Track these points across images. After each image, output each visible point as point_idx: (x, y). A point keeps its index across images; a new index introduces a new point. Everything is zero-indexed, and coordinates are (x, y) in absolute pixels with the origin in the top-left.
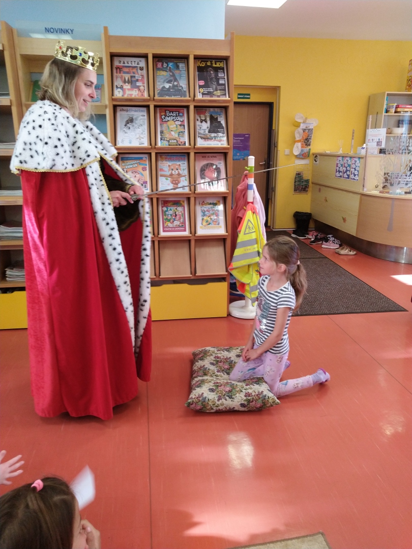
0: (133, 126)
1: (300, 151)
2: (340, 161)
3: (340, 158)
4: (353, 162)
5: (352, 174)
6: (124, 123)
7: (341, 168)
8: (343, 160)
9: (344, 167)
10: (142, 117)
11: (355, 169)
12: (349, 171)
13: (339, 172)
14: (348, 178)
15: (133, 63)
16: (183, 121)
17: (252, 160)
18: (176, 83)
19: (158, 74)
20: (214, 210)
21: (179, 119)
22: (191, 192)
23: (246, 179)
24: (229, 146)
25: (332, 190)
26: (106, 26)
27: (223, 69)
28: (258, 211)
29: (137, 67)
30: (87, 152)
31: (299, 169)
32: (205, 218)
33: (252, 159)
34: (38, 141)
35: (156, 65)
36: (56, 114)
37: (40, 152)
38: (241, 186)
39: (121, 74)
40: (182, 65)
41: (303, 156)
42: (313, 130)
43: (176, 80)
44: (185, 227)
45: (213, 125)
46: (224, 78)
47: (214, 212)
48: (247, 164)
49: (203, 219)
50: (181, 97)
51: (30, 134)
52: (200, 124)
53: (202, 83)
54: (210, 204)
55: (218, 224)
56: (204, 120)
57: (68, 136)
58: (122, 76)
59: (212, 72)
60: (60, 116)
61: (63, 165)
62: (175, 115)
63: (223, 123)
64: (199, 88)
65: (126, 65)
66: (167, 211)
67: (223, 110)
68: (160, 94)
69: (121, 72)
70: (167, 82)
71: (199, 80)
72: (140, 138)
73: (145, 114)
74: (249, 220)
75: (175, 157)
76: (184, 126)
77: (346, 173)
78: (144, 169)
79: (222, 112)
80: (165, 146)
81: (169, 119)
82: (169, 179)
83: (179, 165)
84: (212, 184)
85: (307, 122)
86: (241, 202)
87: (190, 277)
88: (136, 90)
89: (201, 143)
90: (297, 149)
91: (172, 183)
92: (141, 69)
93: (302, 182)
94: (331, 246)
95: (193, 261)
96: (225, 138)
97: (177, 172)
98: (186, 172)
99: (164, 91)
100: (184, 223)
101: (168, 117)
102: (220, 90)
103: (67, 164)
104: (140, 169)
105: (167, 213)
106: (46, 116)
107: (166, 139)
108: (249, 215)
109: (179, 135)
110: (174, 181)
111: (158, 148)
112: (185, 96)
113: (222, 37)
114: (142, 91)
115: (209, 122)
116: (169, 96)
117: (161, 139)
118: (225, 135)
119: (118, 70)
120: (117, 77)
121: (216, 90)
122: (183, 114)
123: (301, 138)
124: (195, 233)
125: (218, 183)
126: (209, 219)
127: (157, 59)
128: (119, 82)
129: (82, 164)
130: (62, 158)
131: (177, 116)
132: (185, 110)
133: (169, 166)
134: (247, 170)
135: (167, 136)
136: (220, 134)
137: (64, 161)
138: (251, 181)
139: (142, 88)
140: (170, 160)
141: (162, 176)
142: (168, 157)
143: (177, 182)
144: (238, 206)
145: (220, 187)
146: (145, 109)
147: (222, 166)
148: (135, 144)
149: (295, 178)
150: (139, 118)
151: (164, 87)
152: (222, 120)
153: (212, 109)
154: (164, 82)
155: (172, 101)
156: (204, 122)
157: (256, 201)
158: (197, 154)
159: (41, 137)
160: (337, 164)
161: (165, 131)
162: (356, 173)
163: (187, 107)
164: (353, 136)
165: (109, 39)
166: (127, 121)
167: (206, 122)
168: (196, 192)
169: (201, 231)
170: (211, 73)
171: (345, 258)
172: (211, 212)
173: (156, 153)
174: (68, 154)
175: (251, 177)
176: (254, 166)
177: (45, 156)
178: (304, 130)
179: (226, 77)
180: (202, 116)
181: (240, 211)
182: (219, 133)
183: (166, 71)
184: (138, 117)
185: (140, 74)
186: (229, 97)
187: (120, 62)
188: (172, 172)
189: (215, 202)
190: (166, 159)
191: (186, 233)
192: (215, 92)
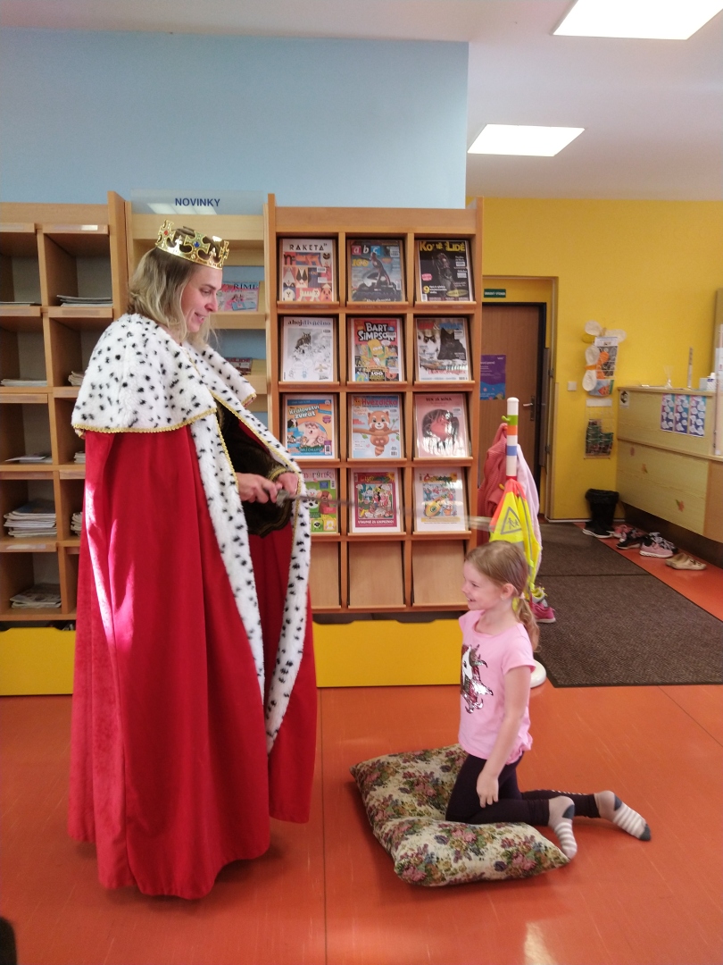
0: (310, 348)
1: (595, 384)
2: (668, 401)
3: (669, 397)
4: (693, 403)
5: (691, 424)
6: (295, 344)
7: (671, 413)
8: (673, 400)
9: (677, 412)
10: (325, 334)
11: (697, 416)
12: (686, 419)
13: (668, 420)
14: (685, 431)
15: (313, 248)
16: (394, 340)
17: (513, 405)
18: (383, 279)
19: (354, 265)
20: (447, 490)
21: (387, 336)
22: (406, 459)
23: (503, 437)
24: (474, 382)
25: (657, 452)
26: (272, 192)
27: (463, 254)
28: (525, 493)
29: (319, 254)
30: (194, 398)
31: (593, 415)
32: (431, 503)
33: (515, 402)
34: (112, 381)
35: (352, 250)
36: (146, 337)
37: (114, 400)
38: (495, 449)
39: (294, 265)
40: (393, 250)
41: (601, 392)
42: (618, 349)
43: (383, 273)
44: (395, 520)
45: (447, 345)
46: (466, 270)
47: (446, 492)
48: (504, 410)
49: (426, 506)
50: (392, 300)
51: (100, 370)
52: (424, 344)
53: (428, 277)
54: (440, 479)
55: (455, 514)
56: (431, 338)
57: (164, 372)
58: (294, 269)
59: (445, 260)
60: (153, 340)
61: (152, 420)
63: (464, 342)
64: (423, 287)
65: (302, 250)
66: (364, 490)
67: (464, 321)
68: (357, 297)
69: (294, 262)
70: (369, 277)
71: (422, 273)
72: (321, 368)
73: (331, 328)
74: (510, 509)
75: (379, 400)
76: (396, 348)
77: (680, 422)
78: (327, 420)
79: (462, 324)
80: (363, 382)
81: (371, 336)
82: (369, 436)
83: (387, 413)
84: (444, 444)
85: (607, 334)
86: (495, 477)
87: (403, 609)
88: (317, 290)
89: (424, 377)
90: (590, 381)
91: (374, 443)
92: (327, 257)
93: (601, 437)
94: (657, 552)
95: (408, 580)
96: (466, 368)
97: (382, 425)
98: (398, 426)
99: (364, 291)
100: (394, 511)
101: (369, 333)
102: (459, 288)
103: (159, 418)
104: (319, 419)
105: (364, 494)
106: (131, 340)
107: (364, 370)
108: (509, 500)
109: (387, 362)
110: (377, 439)
111: (350, 385)
112: (399, 299)
113: (460, 204)
114: (327, 292)
115: (439, 341)
116: (372, 299)
117: (357, 370)
118: (467, 362)
119: (289, 259)
120: (285, 271)
121: (452, 288)
122: (395, 328)
123: (596, 362)
124: (413, 529)
125: (454, 442)
126: (437, 505)
127: (353, 241)
128: (287, 278)
129: (184, 419)
130: (151, 408)
131: (384, 331)
132: (398, 322)
133: (369, 414)
134: (505, 422)
135: (367, 365)
136: (459, 361)
137: (154, 414)
138: (513, 440)
139: (326, 287)
140: (372, 404)
141: (356, 431)
142: (368, 400)
143: (382, 441)
144: (490, 482)
145: (458, 450)
146: (331, 321)
147: (461, 415)
148: (313, 378)
149: (588, 431)
150: (321, 336)
151: (364, 285)
152: (462, 334)
153: (444, 320)
154: (363, 277)
155: (376, 307)
156: (430, 341)
157: (523, 476)
158: (416, 395)
159: (118, 375)
160: (664, 407)
161: (363, 357)
162: (699, 422)
163: (403, 317)
164: (691, 359)
165: (275, 212)
166: (301, 340)
167: (434, 341)
168: (415, 459)
169: (423, 527)
170: (443, 262)
171: (685, 575)
172: (441, 493)
173: (347, 393)
174: (162, 402)
175: (514, 434)
176: (517, 414)
177: (121, 405)
178: (601, 349)
179: (468, 268)
180: (426, 330)
181: (493, 491)
182: (457, 360)
183: (368, 260)
184: (318, 334)
185: (323, 264)
186: (474, 300)
187: (292, 246)
188: (373, 426)
189: (448, 476)
190: (364, 403)
191: (397, 530)
192: (450, 292)
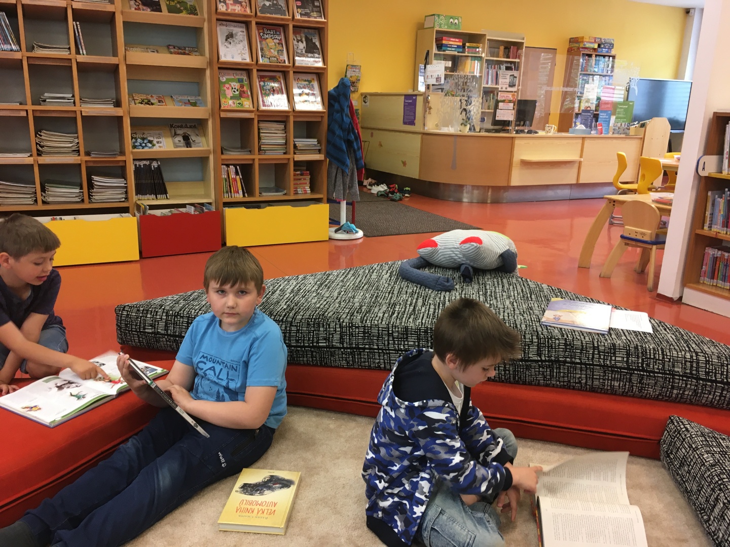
0: (234, 41)
6: (225, 38)
10: (241, 33)
16: (281, 40)
18: (275, 2)
21: (276, 37)
22: (290, 110)
45: (309, 46)
52: (297, 43)
53: (300, 4)
56: (300, 40)
62: (272, 33)
63: (318, 44)
64: (297, 9)
70: (267, 1)
71: (297, 1)
72: (242, 54)
73: (245, 29)
76: (282, 44)
79: (317, 33)
80: (266, 63)
81: (267, 36)
89: (299, 62)
96: (321, 59)
99: (265, 8)
101: (266, 34)
102: (316, 12)
107: (266, 56)
109: (278, 53)
111: (259, 65)
114: (245, 7)
115: (305, 42)
117: (262, 56)
118: (321, 56)
121: (313, 12)
122: (280, 34)
131: (274, 34)
132: (282, 29)
135: (267, 53)
136: (316, 55)
139: (244, 4)
146: (243, 25)
148: (237, 59)
150: (239, 34)
151: (264, 5)
152: (316, 40)
153: (307, 30)
156: (300, 42)
158: (295, 73)
161: (264, 49)
163: (287, 26)
166: (227, 36)
167: (302, 42)
168: (295, 110)
173: (257, 70)
180: (297, 36)
184: (237, 33)
186: (325, 19)
192: (312, 13)
